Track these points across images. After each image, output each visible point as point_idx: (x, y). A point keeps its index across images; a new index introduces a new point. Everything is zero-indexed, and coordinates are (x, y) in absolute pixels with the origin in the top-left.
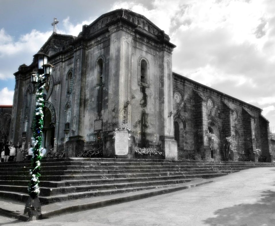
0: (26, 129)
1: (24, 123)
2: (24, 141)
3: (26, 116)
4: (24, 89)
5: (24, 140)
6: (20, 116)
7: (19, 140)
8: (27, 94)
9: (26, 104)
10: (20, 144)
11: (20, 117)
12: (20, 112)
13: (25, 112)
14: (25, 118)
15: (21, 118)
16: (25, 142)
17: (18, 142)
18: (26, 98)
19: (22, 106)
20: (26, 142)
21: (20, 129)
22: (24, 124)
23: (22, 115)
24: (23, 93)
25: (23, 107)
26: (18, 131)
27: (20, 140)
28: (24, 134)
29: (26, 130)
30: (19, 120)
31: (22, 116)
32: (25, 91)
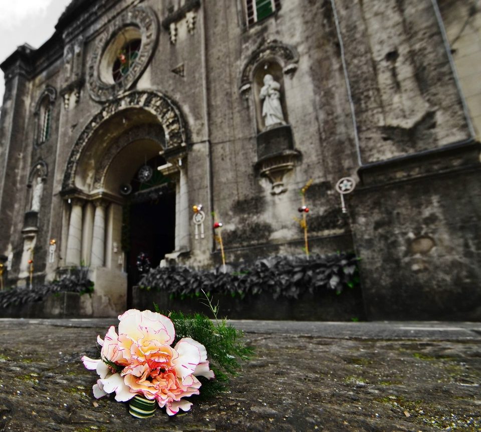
0: (38, 204)
1: (30, 186)
2: (31, 238)
3: (39, 167)
4: (28, 103)
5: (32, 234)
6: (16, 171)
7: (12, 239)
8: (39, 110)
9: (36, 137)
10: (14, 249)
11: (15, 175)
12: (17, 160)
13: (32, 158)
14: (34, 173)
15: (19, 178)
16: (34, 241)
17: (8, 244)
18: (36, 120)
19: (24, 145)
20: (39, 241)
21: (16, 206)
22: (28, 191)
23: (24, 168)
24: (25, 110)
25: (27, 146)
26: (10, 213)
27: (15, 238)
28: (30, 217)
29: (36, 207)
30: (14, 184)
31: (22, 171)
32: (33, 104)
